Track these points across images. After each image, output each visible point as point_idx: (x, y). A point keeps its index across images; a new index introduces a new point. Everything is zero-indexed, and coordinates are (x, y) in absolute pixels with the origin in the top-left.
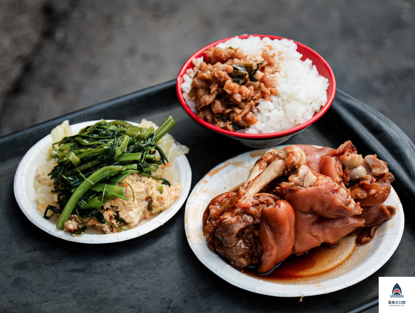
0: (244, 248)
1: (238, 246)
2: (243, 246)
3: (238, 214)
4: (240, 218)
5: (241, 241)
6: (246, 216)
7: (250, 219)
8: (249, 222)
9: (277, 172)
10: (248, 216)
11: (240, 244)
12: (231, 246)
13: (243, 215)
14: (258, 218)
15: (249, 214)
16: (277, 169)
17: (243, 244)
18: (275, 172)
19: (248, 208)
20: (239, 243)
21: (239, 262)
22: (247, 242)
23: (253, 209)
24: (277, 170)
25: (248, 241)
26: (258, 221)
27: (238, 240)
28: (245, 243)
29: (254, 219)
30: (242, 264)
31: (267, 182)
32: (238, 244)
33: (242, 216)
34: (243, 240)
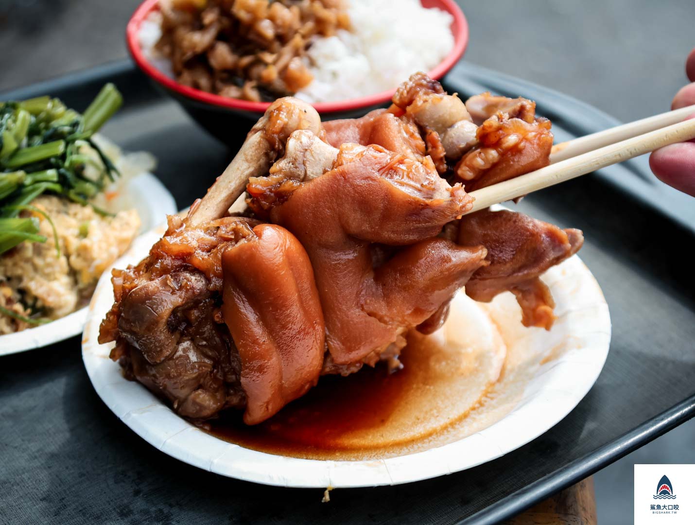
0: (196, 361)
1: (181, 356)
2: (193, 357)
3: (164, 271)
4: (170, 281)
5: (186, 344)
6: (188, 275)
7: (196, 282)
8: (193, 288)
9: (252, 159)
10: (194, 275)
11: (185, 350)
12: (162, 359)
13: (180, 273)
14: (216, 275)
15: (195, 270)
16: (251, 153)
17: (192, 351)
18: (247, 160)
19: (190, 254)
20: (180, 348)
21: (195, 403)
22: (202, 346)
23: (201, 257)
24: (251, 155)
25: (204, 343)
26: (216, 283)
27: (178, 343)
28: (198, 348)
29: (208, 280)
30: (202, 407)
31: (232, 188)
32: (180, 353)
33: (175, 277)
34: (192, 340)
